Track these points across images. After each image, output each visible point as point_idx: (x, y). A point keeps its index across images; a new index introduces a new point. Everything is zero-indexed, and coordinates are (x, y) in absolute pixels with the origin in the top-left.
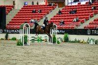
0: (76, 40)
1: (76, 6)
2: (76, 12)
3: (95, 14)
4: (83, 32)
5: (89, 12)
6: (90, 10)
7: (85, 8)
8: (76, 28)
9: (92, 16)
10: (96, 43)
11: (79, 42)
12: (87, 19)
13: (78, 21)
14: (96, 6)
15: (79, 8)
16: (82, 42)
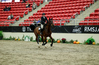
0: (11, 37)
1: (10, 3)
2: (10, 9)
3: (30, 11)
4: (19, 29)
5: (23, 10)
6: (25, 7)
7: (19, 5)
8: (11, 25)
9: (26, 14)
10: (31, 40)
11: (14, 39)
12: (22, 17)
13: (12, 18)
14: (30, 3)
15: (13, 5)
16: (17, 40)
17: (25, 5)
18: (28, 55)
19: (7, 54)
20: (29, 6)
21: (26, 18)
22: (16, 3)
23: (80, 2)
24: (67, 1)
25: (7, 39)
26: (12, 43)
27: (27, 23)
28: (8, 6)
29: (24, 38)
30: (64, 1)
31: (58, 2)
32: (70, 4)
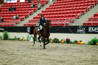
17: (30, 5)
18: (32, 56)
19: (12, 54)
20: (34, 6)
21: (31, 18)
22: (21, 3)
23: (85, 3)
24: (72, 1)
25: (12, 40)
26: (17, 43)
27: (31, 23)
28: (13, 6)
29: (28, 39)
30: (69, 2)
31: (63, 2)
32: (74, 4)
